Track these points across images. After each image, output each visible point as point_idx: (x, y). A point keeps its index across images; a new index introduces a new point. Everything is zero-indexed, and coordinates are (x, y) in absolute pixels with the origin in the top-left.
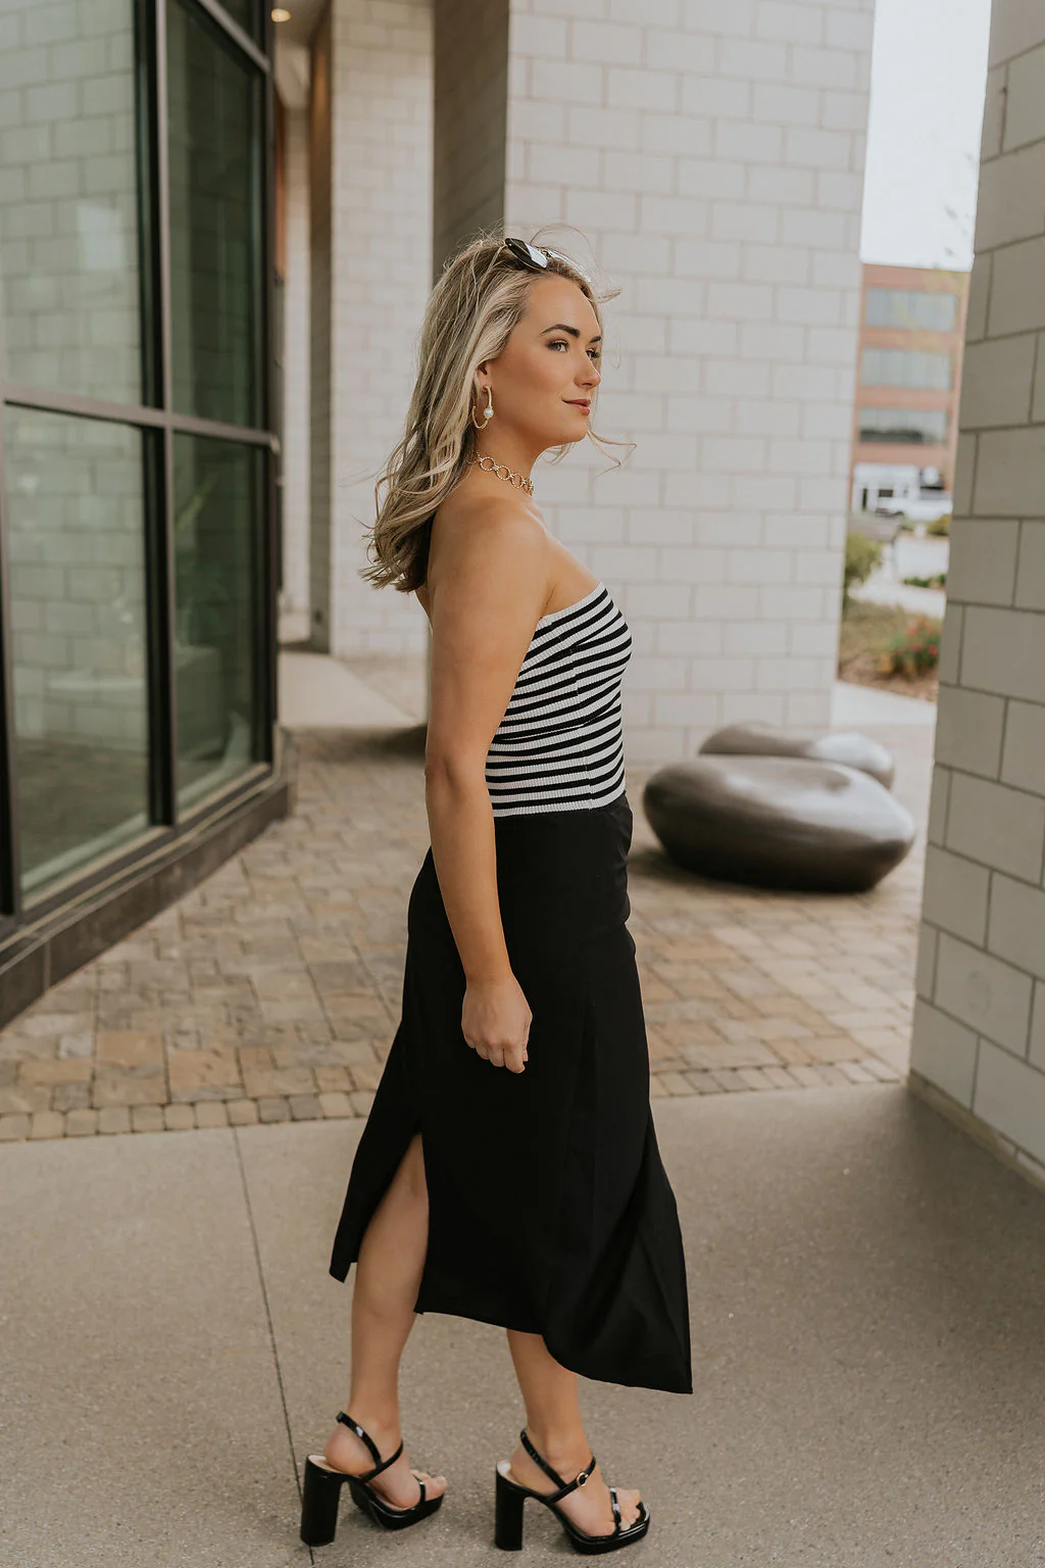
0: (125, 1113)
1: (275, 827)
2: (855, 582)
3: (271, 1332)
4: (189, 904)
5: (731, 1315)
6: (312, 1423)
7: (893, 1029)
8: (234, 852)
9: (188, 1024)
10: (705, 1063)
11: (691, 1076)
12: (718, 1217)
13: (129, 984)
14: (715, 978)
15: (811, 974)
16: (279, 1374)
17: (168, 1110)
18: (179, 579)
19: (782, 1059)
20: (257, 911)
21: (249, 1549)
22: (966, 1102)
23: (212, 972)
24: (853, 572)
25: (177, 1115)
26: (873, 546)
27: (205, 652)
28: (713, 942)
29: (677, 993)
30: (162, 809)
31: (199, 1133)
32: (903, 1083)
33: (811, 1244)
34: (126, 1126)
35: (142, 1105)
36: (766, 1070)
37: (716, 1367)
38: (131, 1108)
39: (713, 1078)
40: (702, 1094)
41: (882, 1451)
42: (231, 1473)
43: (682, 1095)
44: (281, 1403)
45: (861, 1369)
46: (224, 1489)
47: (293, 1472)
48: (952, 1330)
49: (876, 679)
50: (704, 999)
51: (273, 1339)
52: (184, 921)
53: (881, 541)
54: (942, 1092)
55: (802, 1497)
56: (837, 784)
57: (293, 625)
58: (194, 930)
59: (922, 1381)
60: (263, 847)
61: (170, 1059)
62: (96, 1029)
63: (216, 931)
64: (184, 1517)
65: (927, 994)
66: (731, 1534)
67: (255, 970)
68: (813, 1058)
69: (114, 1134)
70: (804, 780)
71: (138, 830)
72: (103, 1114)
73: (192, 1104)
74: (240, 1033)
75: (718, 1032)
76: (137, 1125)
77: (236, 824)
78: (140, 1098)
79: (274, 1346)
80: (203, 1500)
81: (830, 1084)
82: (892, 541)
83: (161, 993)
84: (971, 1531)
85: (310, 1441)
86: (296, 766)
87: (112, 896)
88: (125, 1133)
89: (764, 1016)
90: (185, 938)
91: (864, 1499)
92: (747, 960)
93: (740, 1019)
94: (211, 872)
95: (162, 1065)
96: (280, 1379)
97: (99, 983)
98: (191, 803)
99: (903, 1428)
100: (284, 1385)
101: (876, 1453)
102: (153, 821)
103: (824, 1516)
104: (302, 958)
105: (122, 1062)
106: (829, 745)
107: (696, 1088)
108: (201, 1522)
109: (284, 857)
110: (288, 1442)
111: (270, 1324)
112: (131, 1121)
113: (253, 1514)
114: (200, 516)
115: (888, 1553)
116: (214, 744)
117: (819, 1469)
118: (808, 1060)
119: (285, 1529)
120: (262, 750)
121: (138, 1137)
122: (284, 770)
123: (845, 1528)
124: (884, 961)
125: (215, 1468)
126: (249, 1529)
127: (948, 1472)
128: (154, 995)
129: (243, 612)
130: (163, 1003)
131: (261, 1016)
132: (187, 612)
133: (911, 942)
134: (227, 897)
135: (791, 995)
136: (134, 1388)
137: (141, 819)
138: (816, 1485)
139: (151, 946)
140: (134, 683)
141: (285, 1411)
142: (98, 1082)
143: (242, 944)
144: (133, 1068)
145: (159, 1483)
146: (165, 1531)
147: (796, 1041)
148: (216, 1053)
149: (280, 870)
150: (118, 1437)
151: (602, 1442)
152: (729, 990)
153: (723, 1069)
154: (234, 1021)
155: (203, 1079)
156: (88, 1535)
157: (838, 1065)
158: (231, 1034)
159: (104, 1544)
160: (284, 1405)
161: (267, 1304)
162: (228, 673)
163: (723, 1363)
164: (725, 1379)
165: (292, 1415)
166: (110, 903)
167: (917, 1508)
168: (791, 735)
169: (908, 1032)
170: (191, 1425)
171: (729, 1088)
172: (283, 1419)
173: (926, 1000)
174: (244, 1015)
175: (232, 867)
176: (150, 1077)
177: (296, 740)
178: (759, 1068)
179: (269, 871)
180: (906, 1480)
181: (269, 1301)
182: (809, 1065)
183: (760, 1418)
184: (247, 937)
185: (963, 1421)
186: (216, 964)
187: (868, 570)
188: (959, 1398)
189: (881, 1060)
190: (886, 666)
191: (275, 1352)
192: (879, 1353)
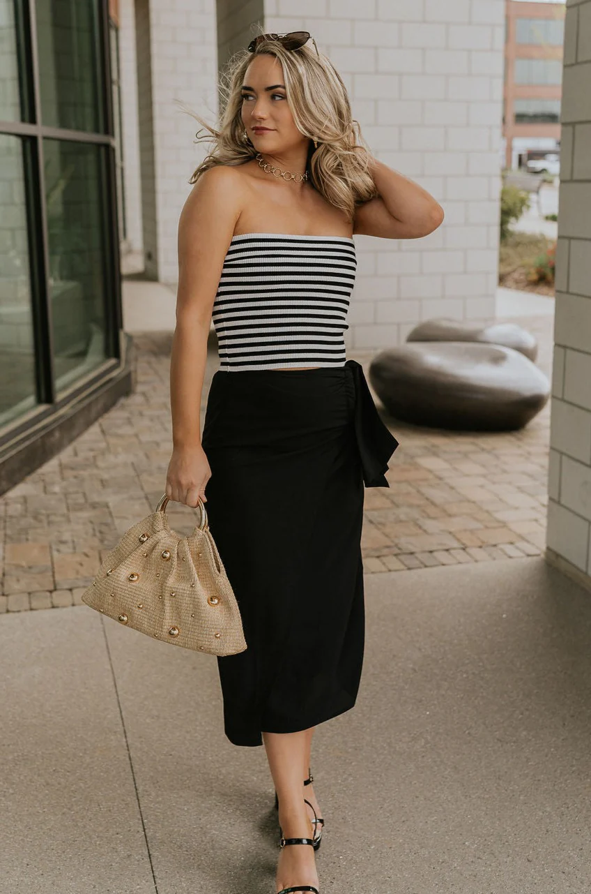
0: (25, 598)
1: (123, 401)
2: (512, 220)
3: (126, 737)
4: (65, 455)
5: (428, 713)
6: (153, 794)
7: (536, 520)
8: (96, 419)
9: (67, 536)
10: (413, 549)
11: (402, 557)
12: (420, 649)
13: (26, 510)
14: (418, 491)
15: (482, 486)
16: (131, 763)
17: (54, 594)
18: (51, 237)
19: (463, 544)
20: (111, 458)
21: (113, 877)
22: (582, 567)
23: (82, 501)
24: (508, 213)
25: (60, 597)
26: (523, 194)
27: (71, 285)
28: (417, 467)
29: (393, 502)
30: (45, 393)
31: (75, 608)
32: (543, 556)
33: (481, 664)
34: (27, 606)
35: (37, 591)
36: (452, 551)
37: (418, 747)
38: (29, 594)
39: (417, 558)
40: (409, 569)
41: (526, 796)
42: (101, 829)
43: (396, 571)
44: (133, 783)
45: (512, 744)
46: (96, 839)
47: (141, 826)
48: (572, 716)
49: (527, 285)
50: (411, 506)
51: (127, 742)
52: (62, 467)
53: (529, 191)
54: (567, 561)
55: (474, 828)
56: (498, 359)
57: (131, 262)
58: (69, 473)
59: (552, 750)
60: (115, 415)
61: (55, 560)
62: (5, 542)
63: (84, 473)
64: (71, 858)
65: (556, 497)
66: (427, 853)
67: (112, 500)
68: (483, 542)
69: (19, 611)
70: (477, 357)
71: (29, 408)
72: (11, 598)
73: (71, 590)
74: (102, 541)
75: (420, 527)
76: (34, 605)
77: (97, 399)
78: (36, 587)
79: (127, 746)
80: (83, 846)
81: (494, 559)
82: (537, 192)
83: (48, 516)
84: (582, 845)
85: (152, 806)
86: (136, 359)
87: (13, 452)
88: (26, 610)
89: (450, 516)
90: (63, 479)
91: (513, 827)
92: (440, 479)
93: (434, 518)
94: (79, 434)
95: (49, 564)
96: (132, 767)
97: (6, 511)
98: (65, 388)
99: (539, 780)
100: (134, 770)
101: (521, 798)
102: (39, 401)
103: (488, 839)
104: (142, 489)
105: (24, 564)
106: (494, 332)
107: (406, 565)
108: (81, 861)
109: (129, 422)
110: (138, 807)
111: (125, 732)
112: (30, 603)
113: (116, 854)
114: (65, 193)
115: (529, 861)
116: (80, 347)
117: (484, 808)
118: (480, 544)
119: (136, 862)
120: (112, 349)
121: (34, 612)
122: (127, 362)
123: (501, 846)
124: (531, 476)
125: (90, 826)
126: (113, 864)
127: (568, 808)
128: (43, 518)
129: (97, 255)
130: (50, 523)
131: (115, 529)
132: (58, 258)
133: (545, 461)
134: (92, 450)
135: (469, 501)
136: (36, 777)
137: (31, 400)
138: (482, 819)
139: (41, 484)
140: (22, 309)
141: (135, 787)
142: (7, 578)
143: (102, 482)
144: (30, 568)
145: (54, 837)
146: (58, 867)
147: (472, 531)
148: (86, 555)
149: (126, 430)
150: (26, 809)
151: (343, 798)
152: (427, 499)
153: (424, 552)
154: (98, 534)
155: (78, 572)
156: (8, 872)
157: (501, 546)
158: (96, 542)
159: (18, 877)
160: (135, 784)
161: (122, 719)
162: (87, 298)
163: (423, 744)
164: (423, 754)
165: (140, 789)
166: (12, 457)
167: (547, 831)
168: (468, 326)
169: (544, 521)
170: (74, 799)
171: (427, 564)
172: (135, 793)
173: (555, 501)
174: (104, 528)
175: (95, 429)
176: (41, 573)
177: (136, 341)
178: (447, 550)
179: (120, 431)
180: (541, 814)
181: (124, 717)
182: (480, 547)
183: (446, 778)
184: (106, 476)
185: (579, 774)
186: (84, 494)
187: (521, 211)
188: (576, 760)
189: (528, 542)
190: (534, 277)
191: (128, 750)
192: (525, 733)
